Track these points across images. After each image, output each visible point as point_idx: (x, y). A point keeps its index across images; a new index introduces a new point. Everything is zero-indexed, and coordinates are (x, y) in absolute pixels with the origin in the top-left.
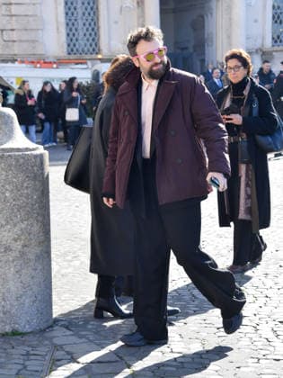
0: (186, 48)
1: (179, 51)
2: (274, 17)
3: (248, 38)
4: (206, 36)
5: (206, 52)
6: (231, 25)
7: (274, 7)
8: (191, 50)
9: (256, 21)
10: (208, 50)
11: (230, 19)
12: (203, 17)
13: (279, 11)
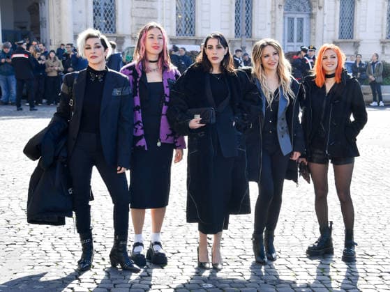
0: (25, 28)
1: (19, 29)
2: (94, 11)
3: (75, 24)
4: (41, 20)
5: (41, 32)
6: (60, 14)
7: (94, 3)
8: (28, 29)
9: (80, 12)
10: (42, 30)
11: (60, 8)
12: (37, 4)
13: (98, 7)
